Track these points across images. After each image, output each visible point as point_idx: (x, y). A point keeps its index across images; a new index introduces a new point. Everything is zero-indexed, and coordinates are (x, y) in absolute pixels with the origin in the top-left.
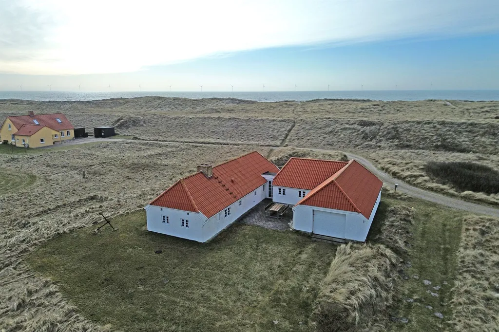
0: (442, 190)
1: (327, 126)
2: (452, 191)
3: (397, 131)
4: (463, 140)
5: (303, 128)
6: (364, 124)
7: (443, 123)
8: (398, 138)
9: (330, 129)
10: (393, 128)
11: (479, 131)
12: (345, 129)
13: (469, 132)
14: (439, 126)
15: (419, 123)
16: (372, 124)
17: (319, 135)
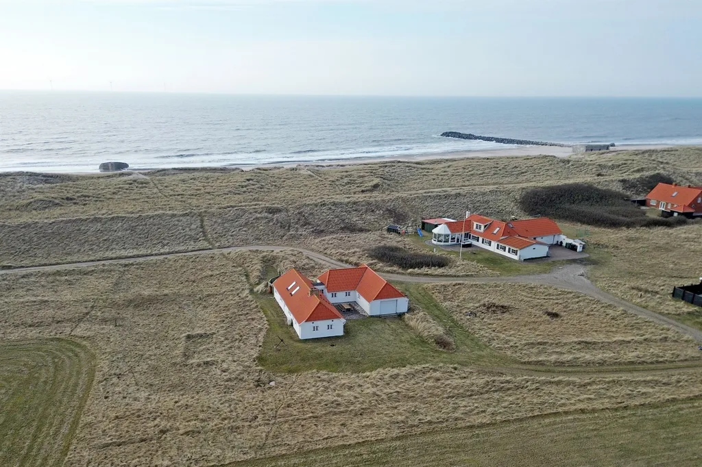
0: (395, 271)
1: (238, 217)
2: (400, 271)
3: (304, 216)
4: (355, 219)
5: (215, 222)
6: (272, 211)
7: (334, 204)
8: (309, 224)
9: (243, 221)
10: (299, 213)
11: (362, 210)
12: (257, 219)
13: (356, 211)
14: (333, 208)
15: (316, 205)
16: (278, 211)
17: (238, 229)
